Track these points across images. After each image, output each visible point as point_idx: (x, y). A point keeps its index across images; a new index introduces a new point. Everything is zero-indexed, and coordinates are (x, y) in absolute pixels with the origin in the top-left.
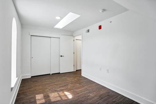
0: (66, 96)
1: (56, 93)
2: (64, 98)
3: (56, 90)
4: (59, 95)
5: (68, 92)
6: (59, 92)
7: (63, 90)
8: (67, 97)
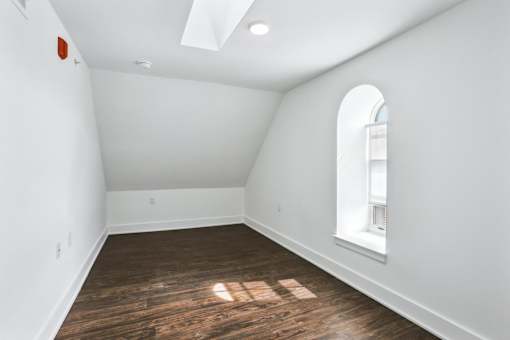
0: (230, 290)
1: (258, 298)
2: (235, 285)
3: (263, 310)
4: (249, 293)
5: (220, 299)
6: (251, 300)
7: (237, 308)
8: (226, 286)
